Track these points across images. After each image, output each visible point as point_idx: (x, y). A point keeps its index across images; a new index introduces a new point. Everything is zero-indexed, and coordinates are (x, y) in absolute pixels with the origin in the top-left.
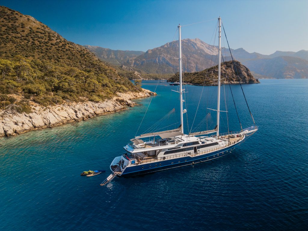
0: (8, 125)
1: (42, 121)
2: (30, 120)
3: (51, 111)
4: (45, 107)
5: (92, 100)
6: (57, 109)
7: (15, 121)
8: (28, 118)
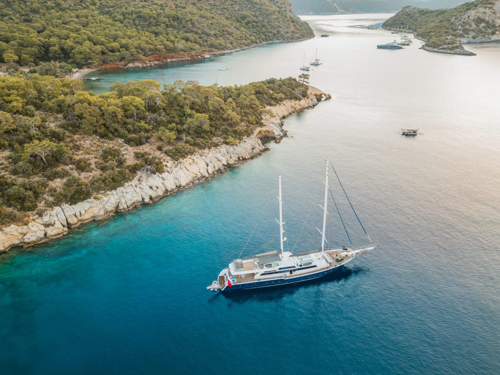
0: (145, 191)
1: (173, 181)
2: (163, 181)
3: (182, 167)
4: (176, 162)
5: (227, 143)
6: (188, 162)
7: (150, 184)
8: (161, 180)
